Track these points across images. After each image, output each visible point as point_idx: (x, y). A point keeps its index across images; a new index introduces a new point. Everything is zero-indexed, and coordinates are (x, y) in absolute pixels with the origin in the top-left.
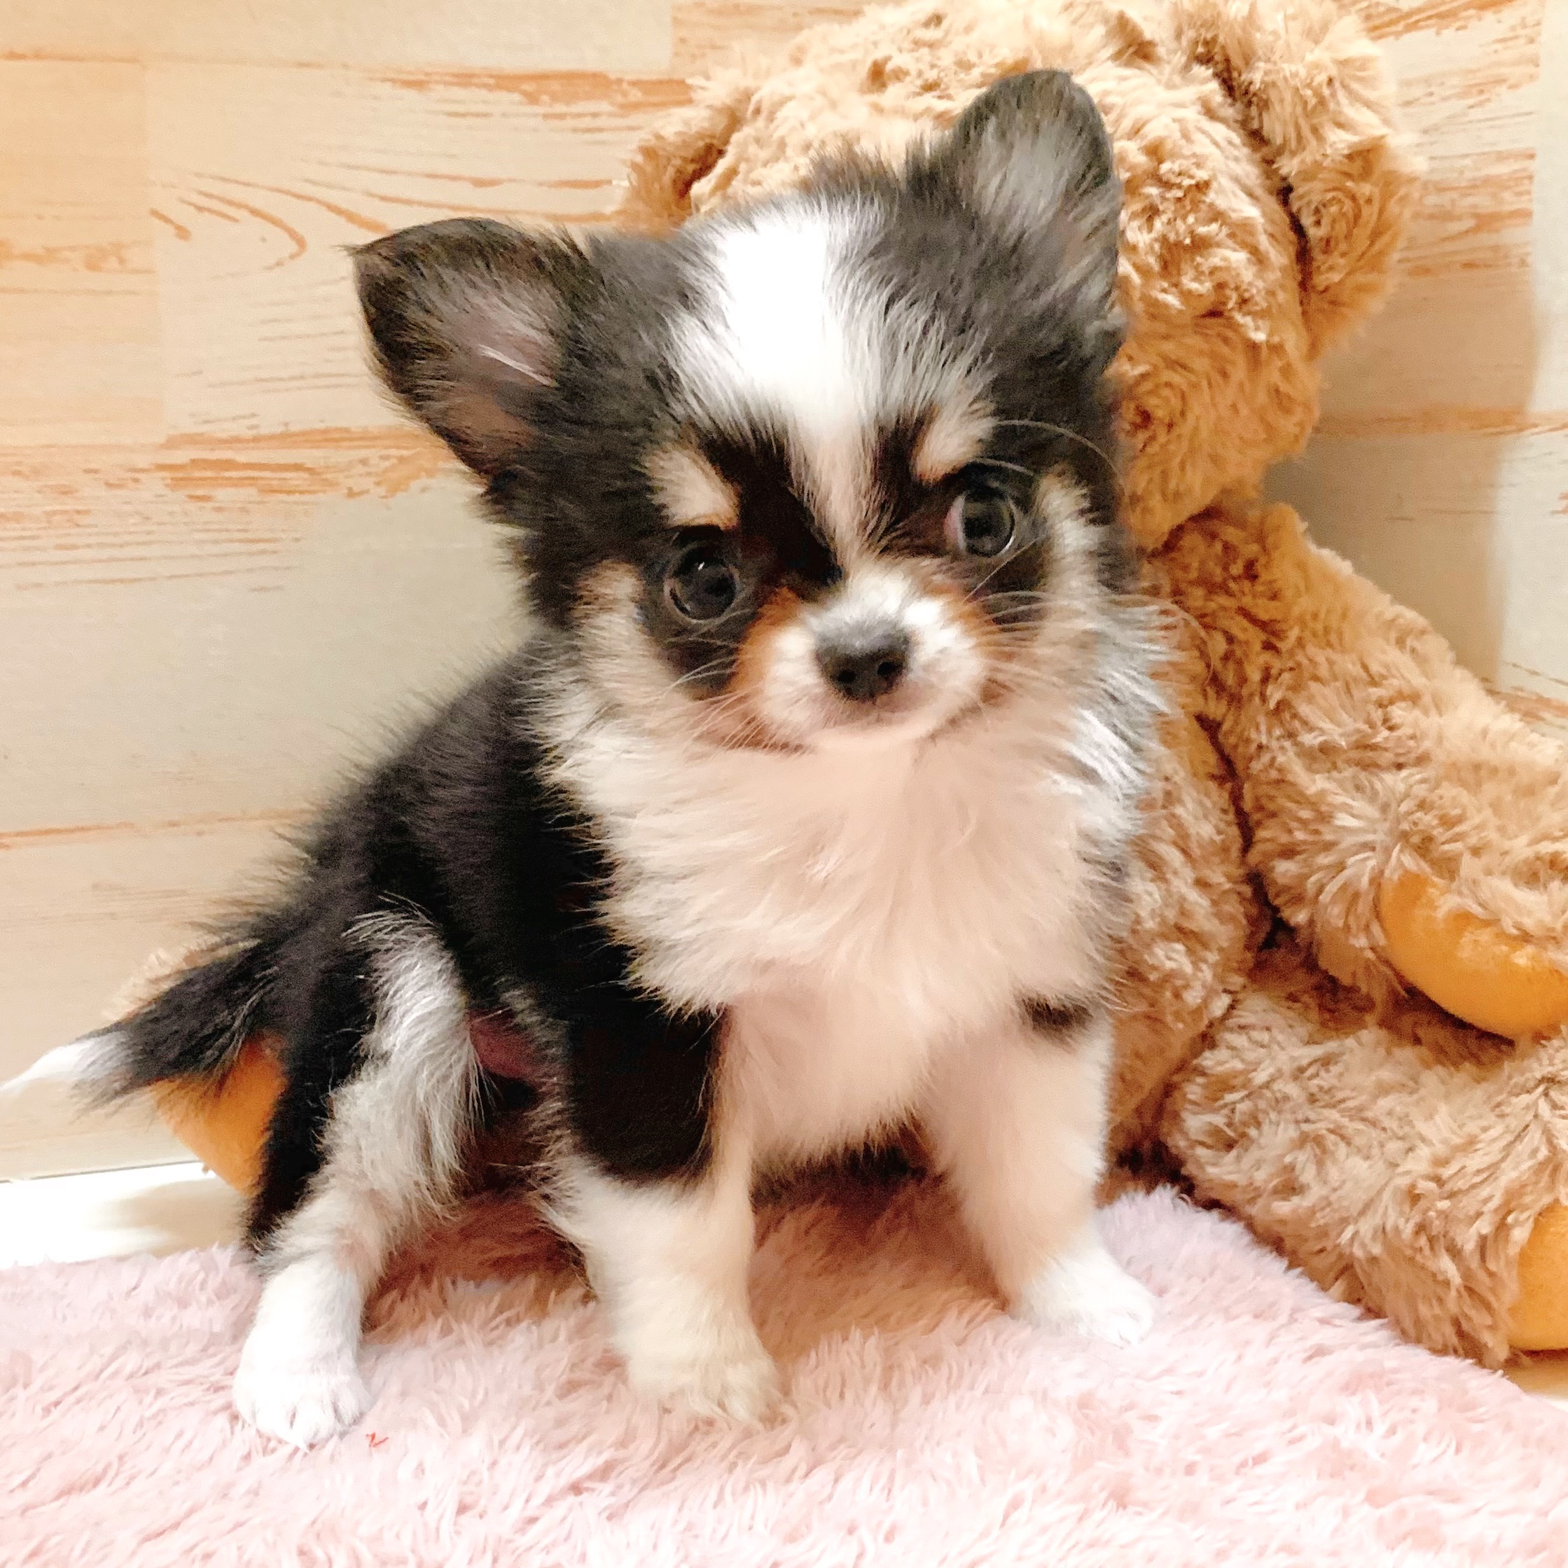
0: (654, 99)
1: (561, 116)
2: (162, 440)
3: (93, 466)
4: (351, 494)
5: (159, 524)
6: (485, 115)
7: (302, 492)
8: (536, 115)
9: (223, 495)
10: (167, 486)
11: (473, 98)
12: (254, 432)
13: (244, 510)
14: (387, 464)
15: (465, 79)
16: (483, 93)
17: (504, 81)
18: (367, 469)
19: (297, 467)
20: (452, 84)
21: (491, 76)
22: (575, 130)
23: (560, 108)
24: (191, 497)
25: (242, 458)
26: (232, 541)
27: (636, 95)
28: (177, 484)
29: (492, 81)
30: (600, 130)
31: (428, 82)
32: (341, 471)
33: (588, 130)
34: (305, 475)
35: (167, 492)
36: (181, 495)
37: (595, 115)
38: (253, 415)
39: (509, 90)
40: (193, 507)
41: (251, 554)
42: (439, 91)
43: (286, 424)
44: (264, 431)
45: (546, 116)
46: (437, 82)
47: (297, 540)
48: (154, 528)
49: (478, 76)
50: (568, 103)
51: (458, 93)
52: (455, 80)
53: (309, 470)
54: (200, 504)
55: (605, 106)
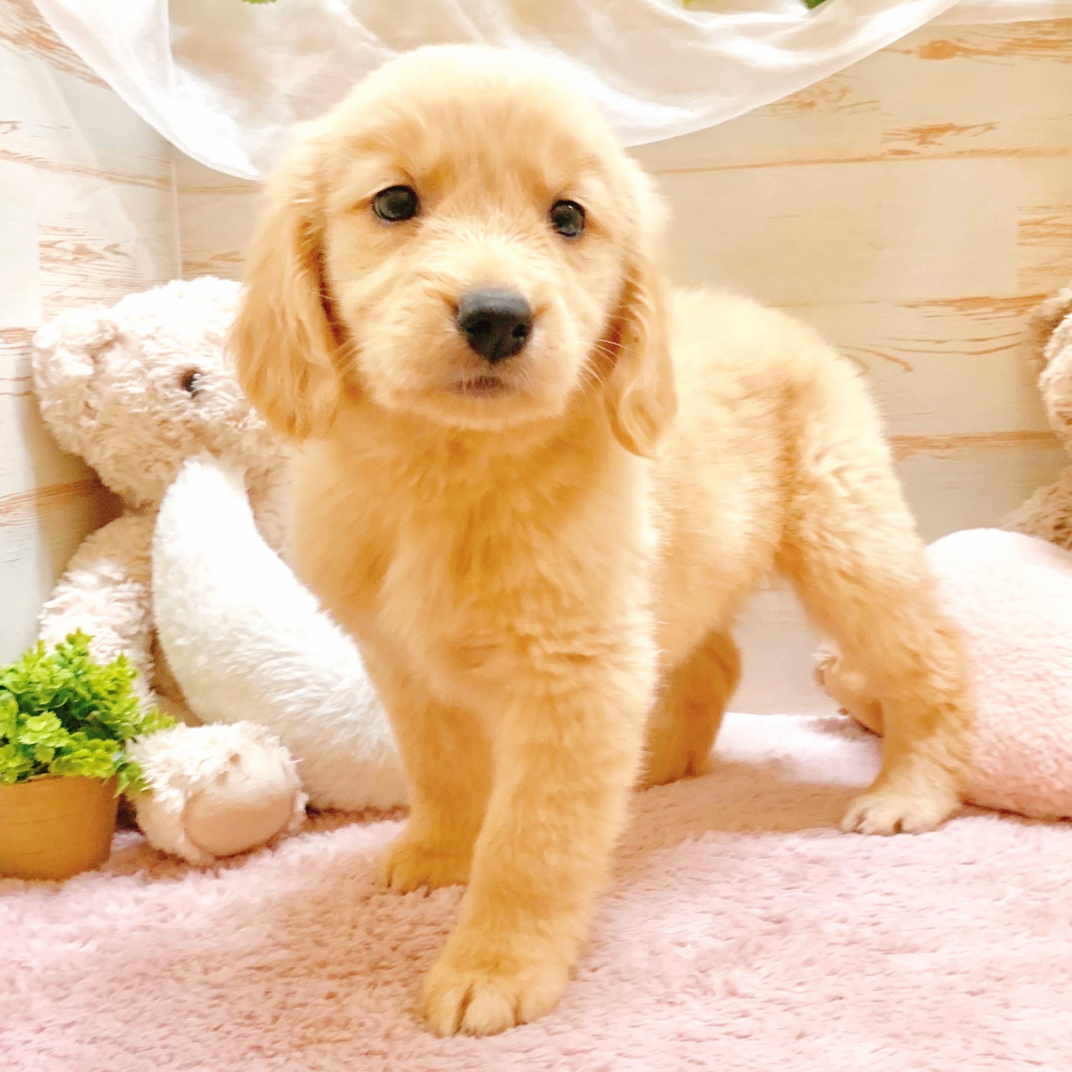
0: (1011, 305)
1: (972, 315)
6: (942, 316)
8: (961, 315)
11: (936, 310)
15: (934, 303)
16: (941, 308)
17: (949, 303)
20: (928, 305)
21: (942, 302)
22: (978, 319)
23: (972, 311)
27: (1003, 304)
29: (944, 303)
30: (989, 319)
31: (919, 305)
33: (984, 319)
37: (986, 313)
39: (951, 306)
42: (923, 308)
45: (966, 315)
46: (923, 305)
50: (975, 309)
51: (931, 308)
55: (989, 309)
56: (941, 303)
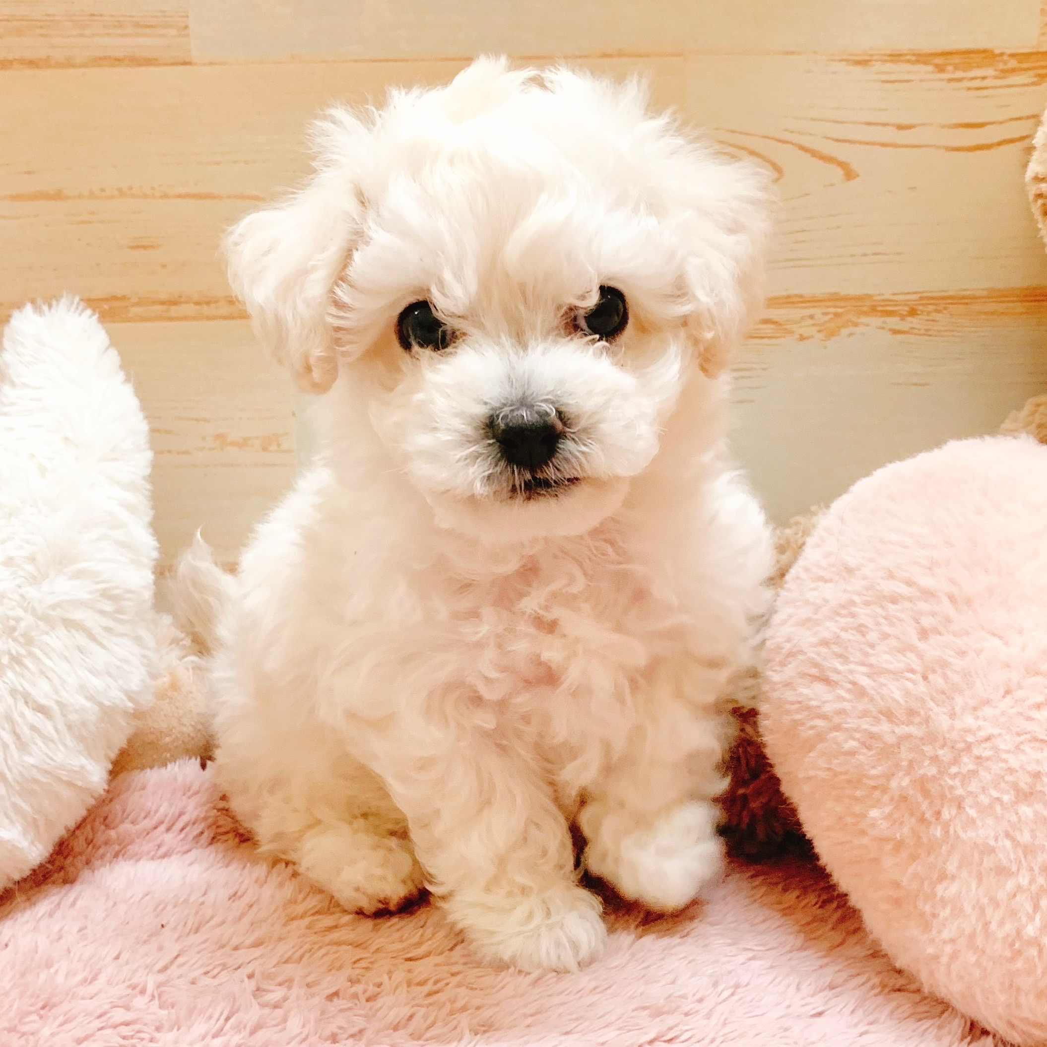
0: (1025, 65)
1: (960, 80)
4: (802, 338)
6: (908, 81)
7: (769, 337)
8: (943, 80)
11: (899, 70)
14: (827, 318)
15: (895, 57)
16: (908, 67)
17: (921, 58)
20: (886, 61)
21: (914, 55)
22: (969, 89)
23: (959, 74)
27: (1013, 63)
29: (914, 58)
30: (986, 88)
31: (870, 61)
32: (796, 323)
33: (979, 89)
34: (772, 326)
37: (984, 78)
39: (926, 63)
42: (878, 66)
45: (950, 80)
46: (876, 61)
49: (906, 55)
50: (964, 71)
51: (889, 67)
52: (889, 58)
53: (775, 323)
55: (990, 72)
56: (908, 57)
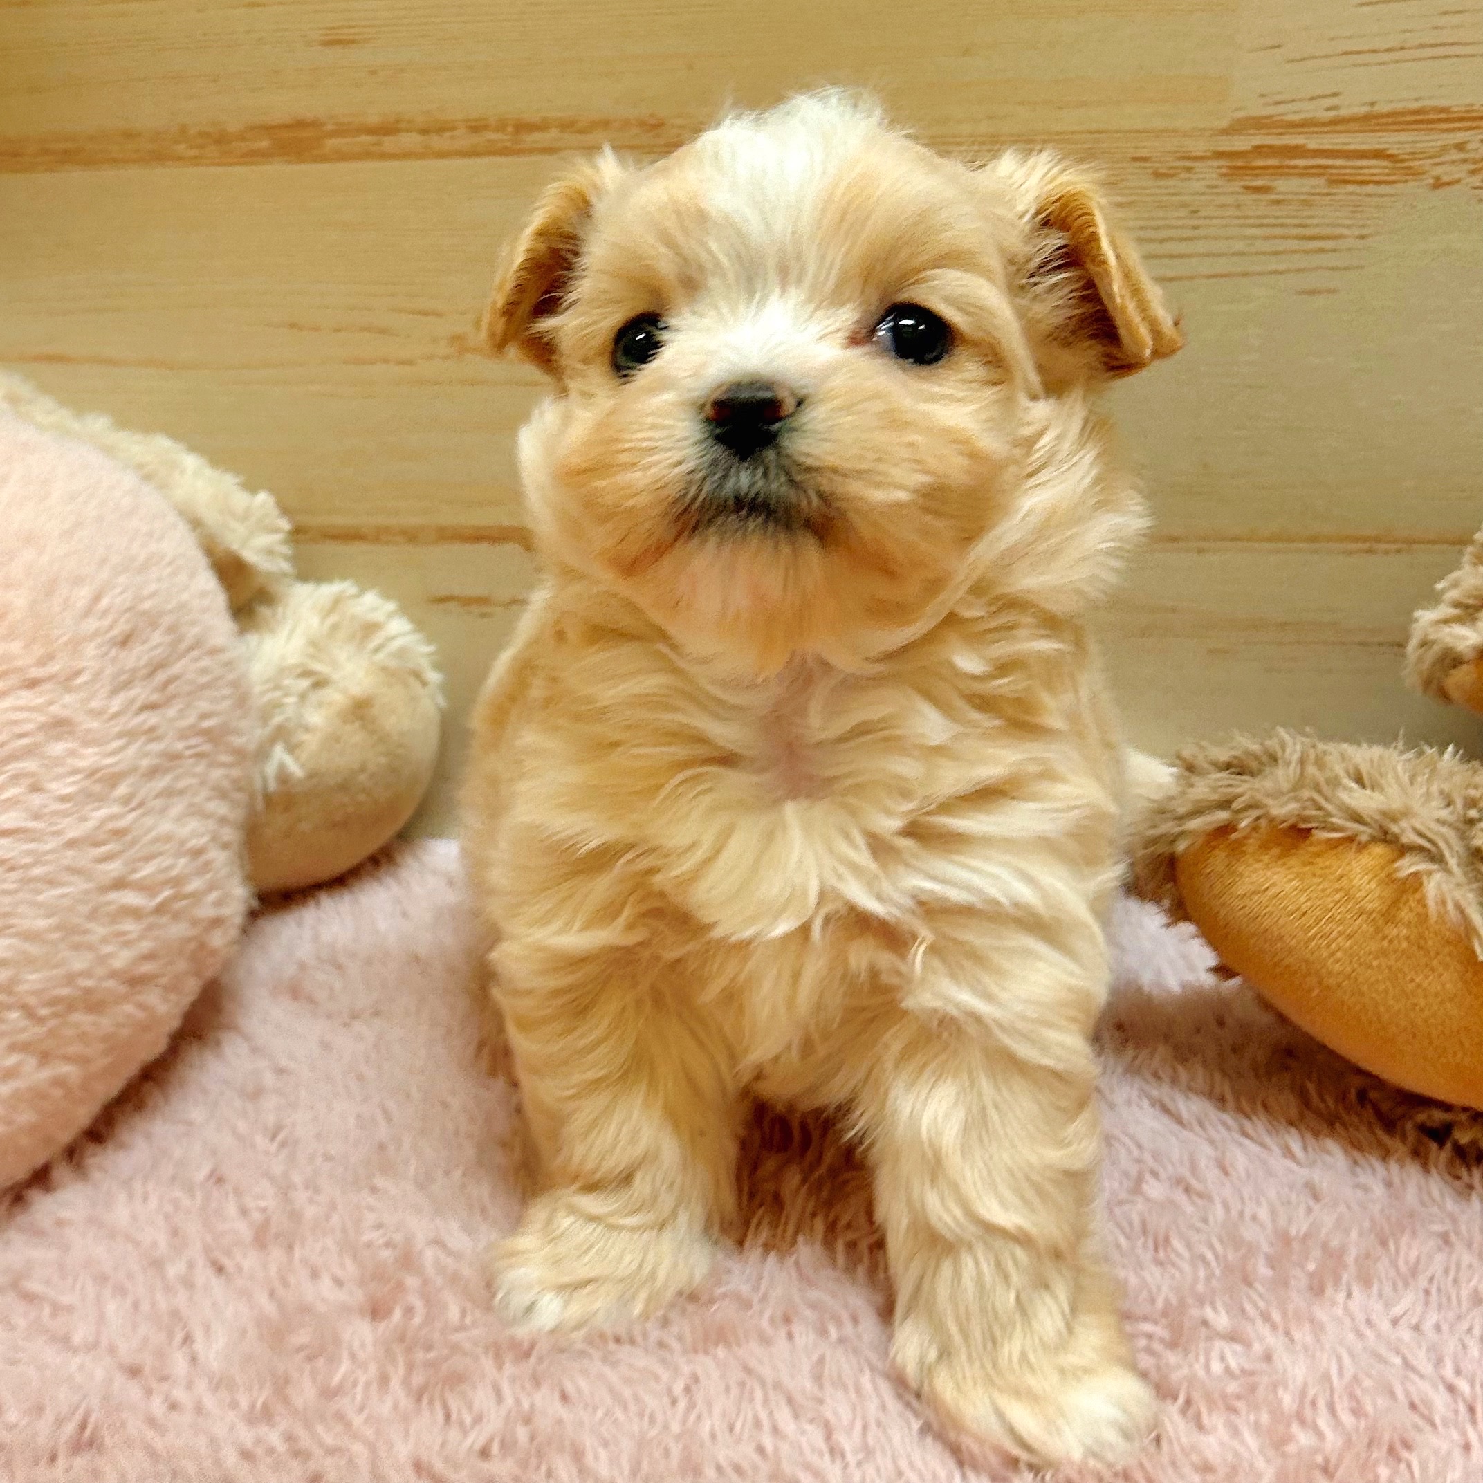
2: (1224, 123)
3: (1143, 153)
5: (1205, 218)
9: (1284, 186)
10: (1225, 175)
12: (1332, 114)
13: (1307, 203)
18: (1462, 156)
19: (1378, 154)
24: (1247, 188)
25: (1313, 144)
26: (1285, 237)
28: (1234, 172)
35: (1220, 183)
36: (1237, 185)
38: (1335, 95)
40: (1248, 198)
41: (1307, 252)
43: (1373, 104)
44: (1343, 112)
47: (1362, 237)
48: (1201, 222)
54: (1255, 196)
